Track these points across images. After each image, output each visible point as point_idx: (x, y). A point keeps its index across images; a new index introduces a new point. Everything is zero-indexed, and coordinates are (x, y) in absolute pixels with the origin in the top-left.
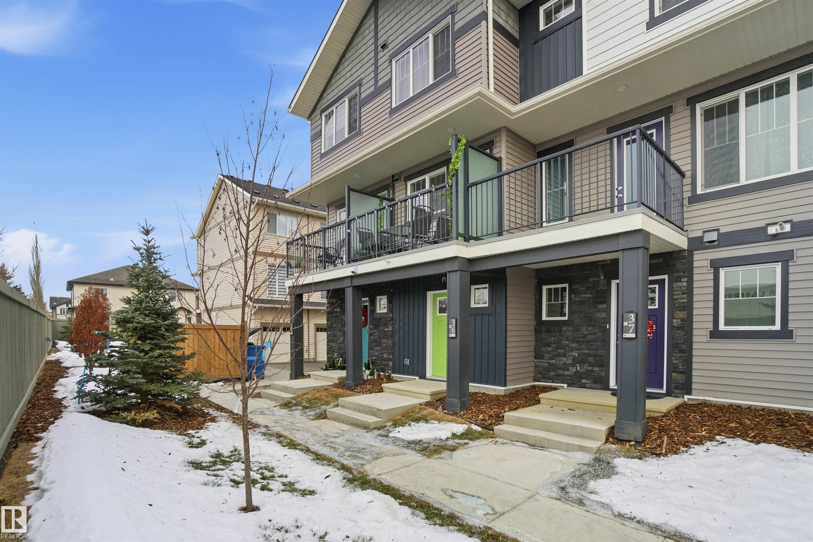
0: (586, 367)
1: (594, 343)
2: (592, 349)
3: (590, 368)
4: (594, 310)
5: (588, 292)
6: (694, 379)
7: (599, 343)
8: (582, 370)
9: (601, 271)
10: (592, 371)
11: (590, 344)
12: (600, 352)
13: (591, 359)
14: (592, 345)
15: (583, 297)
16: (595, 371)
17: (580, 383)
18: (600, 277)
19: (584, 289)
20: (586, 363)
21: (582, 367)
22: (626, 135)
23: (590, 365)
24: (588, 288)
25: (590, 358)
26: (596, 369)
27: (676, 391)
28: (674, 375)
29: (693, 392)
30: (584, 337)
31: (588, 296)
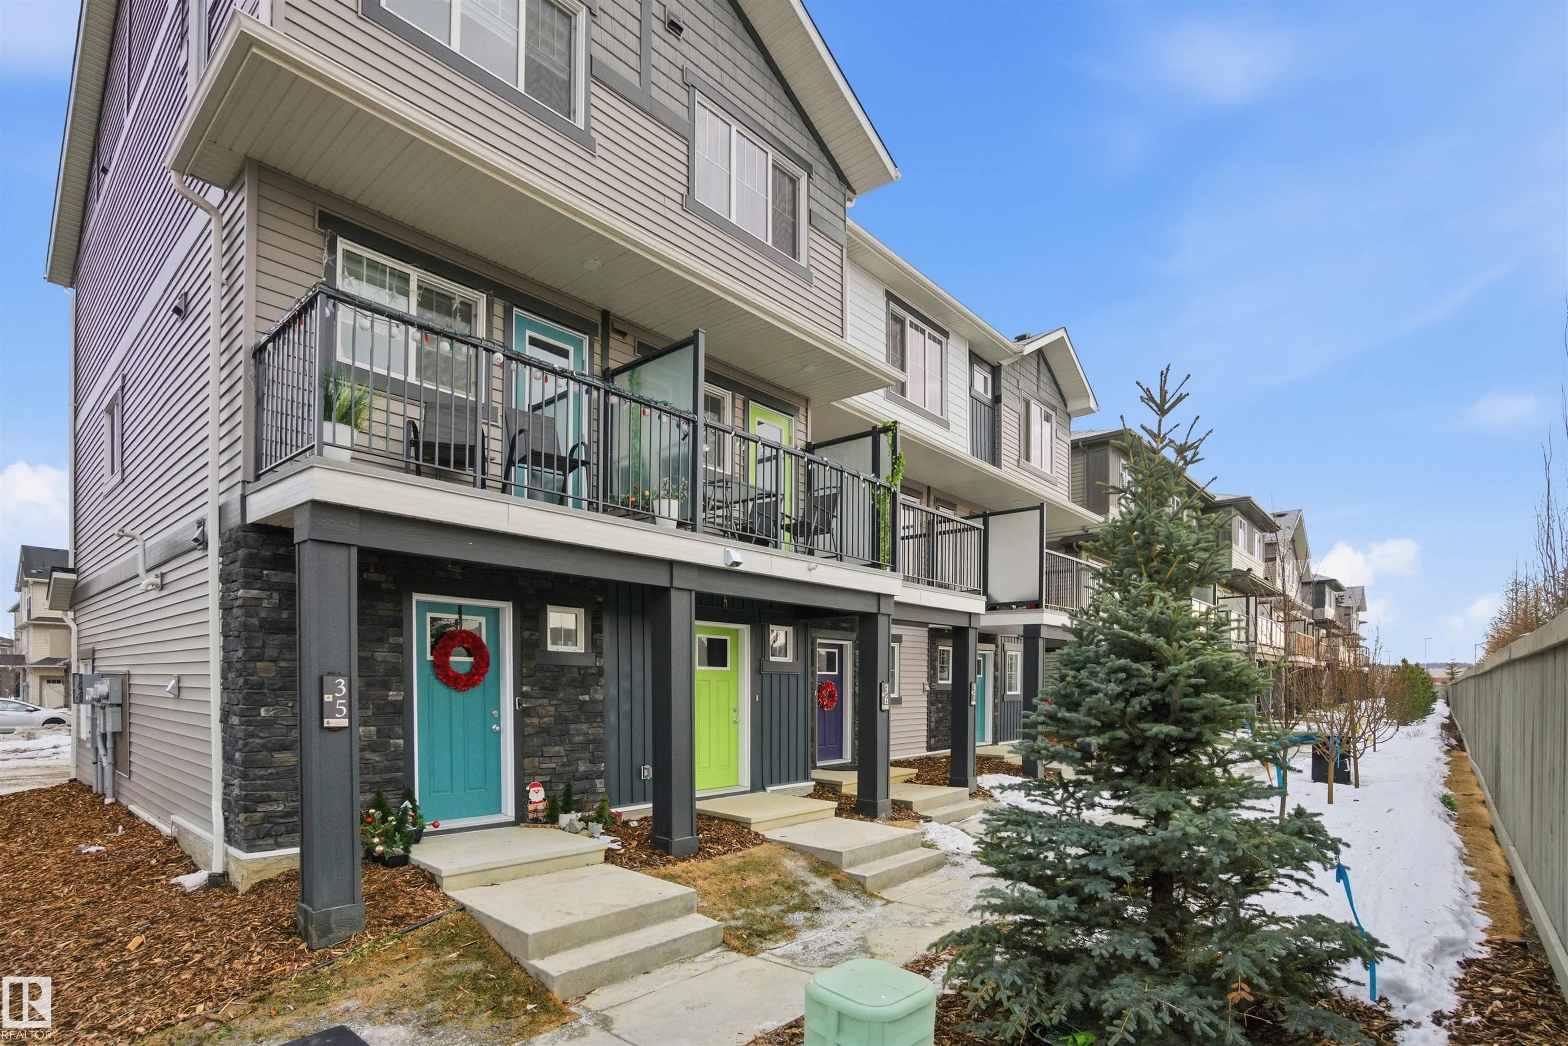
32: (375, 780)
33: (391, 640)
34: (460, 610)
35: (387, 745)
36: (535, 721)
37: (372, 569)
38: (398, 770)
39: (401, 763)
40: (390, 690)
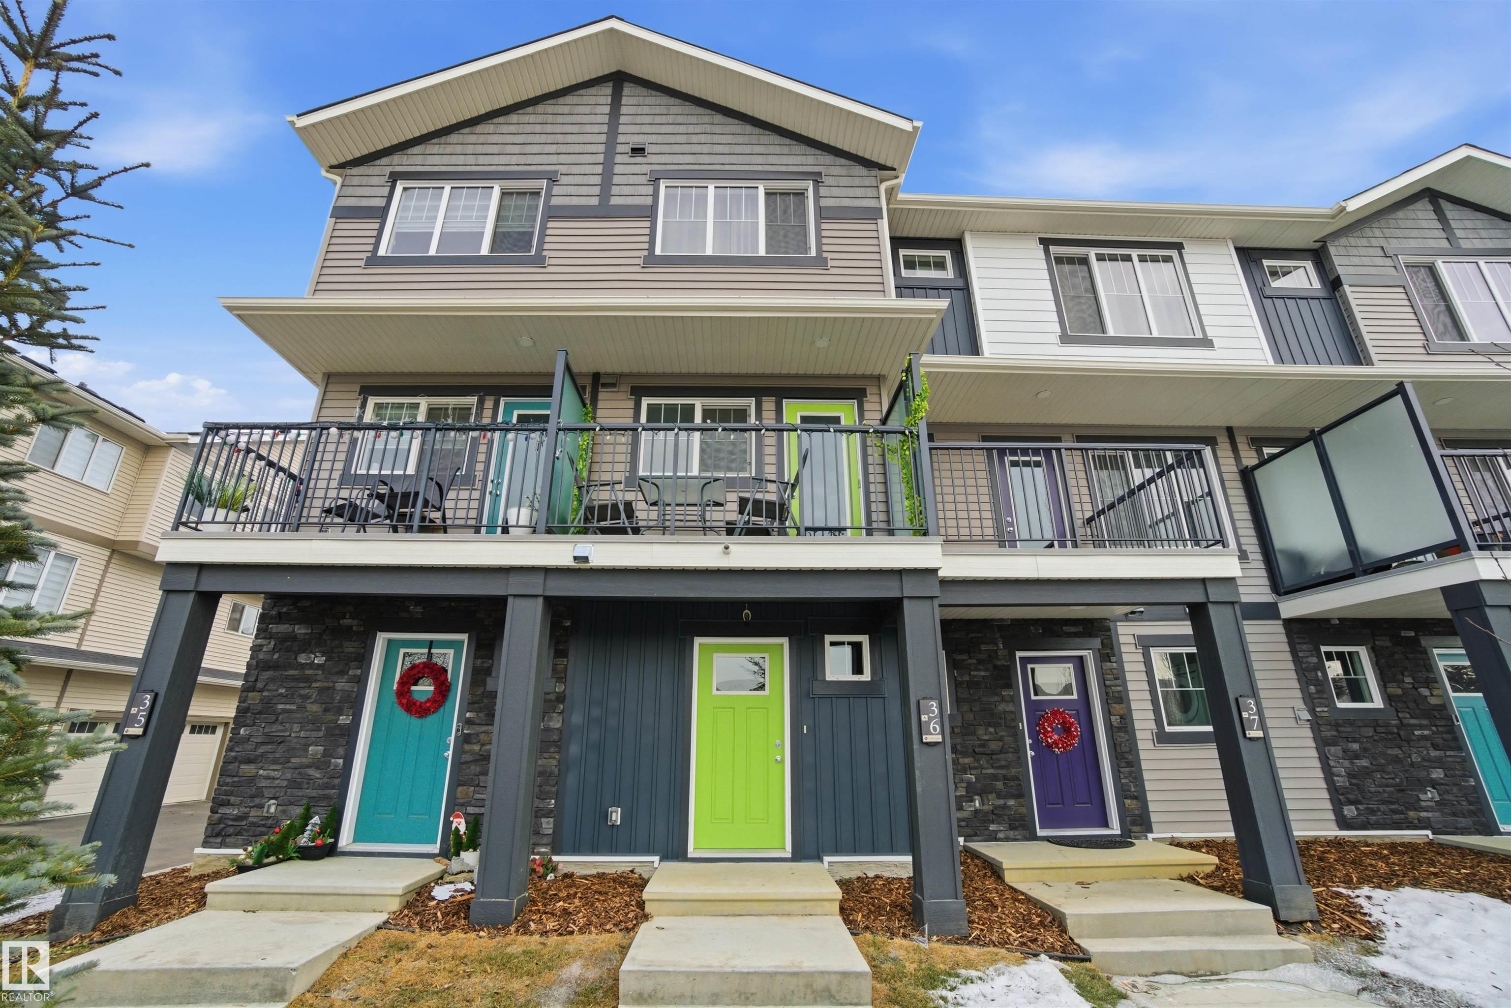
0: (993, 801)
1: (1002, 756)
2: (1001, 767)
3: (1002, 802)
4: (996, 698)
5: (981, 667)
6: (1152, 807)
7: (1010, 755)
8: (986, 808)
9: (998, 635)
10: (1005, 807)
11: (994, 757)
12: (1013, 771)
13: (1000, 785)
14: (998, 760)
15: (975, 676)
16: (1009, 807)
17: (986, 833)
18: (997, 645)
19: (975, 661)
20: (991, 793)
21: (986, 801)
22: (1013, 451)
23: (999, 797)
24: (980, 662)
25: (998, 783)
26: (1011, 802)
27: (1135, 829)
28: (1128, 802)
29: (1154, 826)
30: (983, 746)
31: (983, 673)
32: (312, 795)
33: (350, 673)
34: (431, 644)
35: (329, 763)
36: (476, 748)
37: (348, 616)
38: (333, 788)
39: (337, 781)
40: (341, 715)
